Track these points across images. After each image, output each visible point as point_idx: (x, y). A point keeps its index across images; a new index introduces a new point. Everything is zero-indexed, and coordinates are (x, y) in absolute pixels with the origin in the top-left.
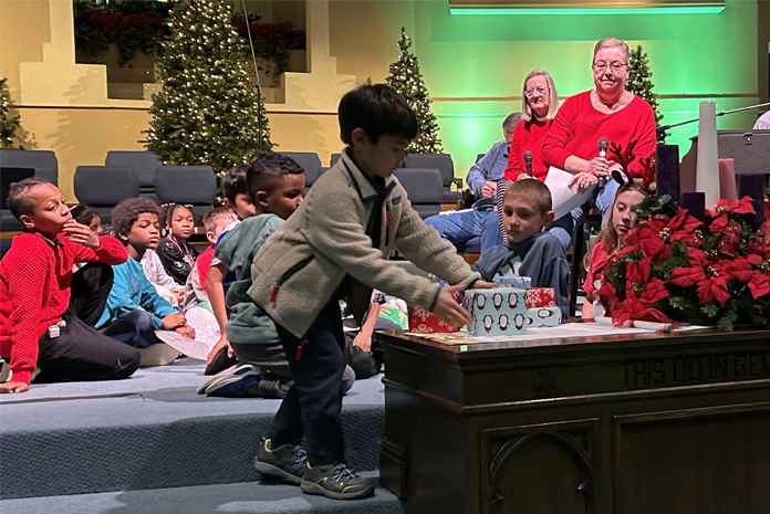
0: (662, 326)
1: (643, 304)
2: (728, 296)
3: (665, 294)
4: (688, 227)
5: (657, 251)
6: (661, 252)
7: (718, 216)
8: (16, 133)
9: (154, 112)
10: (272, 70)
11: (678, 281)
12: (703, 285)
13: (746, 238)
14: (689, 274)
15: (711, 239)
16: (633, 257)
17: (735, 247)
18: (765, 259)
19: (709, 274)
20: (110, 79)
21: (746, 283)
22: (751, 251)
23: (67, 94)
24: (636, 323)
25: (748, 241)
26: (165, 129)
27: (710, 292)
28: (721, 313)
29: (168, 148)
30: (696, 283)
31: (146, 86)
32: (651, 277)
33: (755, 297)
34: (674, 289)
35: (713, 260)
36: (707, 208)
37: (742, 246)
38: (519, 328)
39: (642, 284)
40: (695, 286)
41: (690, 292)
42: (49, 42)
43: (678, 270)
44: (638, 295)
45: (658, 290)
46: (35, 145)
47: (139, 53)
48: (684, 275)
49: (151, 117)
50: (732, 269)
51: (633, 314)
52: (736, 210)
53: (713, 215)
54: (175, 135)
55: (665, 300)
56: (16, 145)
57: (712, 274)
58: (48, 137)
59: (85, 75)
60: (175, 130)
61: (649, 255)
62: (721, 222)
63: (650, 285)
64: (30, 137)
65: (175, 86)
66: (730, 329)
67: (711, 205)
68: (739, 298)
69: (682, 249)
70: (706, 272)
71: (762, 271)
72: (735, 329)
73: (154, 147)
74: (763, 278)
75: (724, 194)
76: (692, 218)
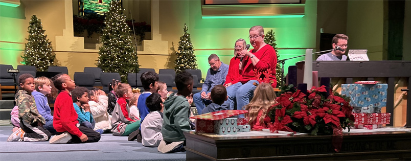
0: (290, 133)
1: (282, 125)
2: (315, 122)
3: (291, 121)
4: (300, 96)
6: (289, 105)
7: (312, 93)
8: (54, 60)
9: (100, 54)
10: (139, 39)
11: (296, 116)
12: (305, 119)
13: (323, 101)
14: (301, 114)
15: (309, 101)
16: (279, 107)
17: (318, 104)
18: (330, 109)
19: (308, 114)
20: (85, 42)
21: (322, 118)
22: (325, 106)
23: (71, 47)
24: (279, 131)
26: (103, 59)
27: (309, 121)
28: (313, 129)
29: (104, 66)
30: (303, 117)
31: (97, 45)
32: (285, 114)
33: (326, 123)
34: (294, 119)
35: (310, 109)
36: (308, 89)
37: (321, 104)
38: (234, 132)
39: (281, 117)
40: (303, 119)
41: (300, 121)
42: (65, 29)
43: (296, 112)
44: (280, 121)
45: (288, 119)
46: (60, 64)
47: (94, 33)
48: (298, 114)
49: (99, 56)
50: (317, 112)
51: (278, 128)
52: (319, 91)
53: (310, 92)
54: (107, 62)
55: (291, 123)
56: (54, 65)
57: (309, 114)
58: (65, 62)
59: (76, 40)
60: (107, 60)
61: (285, 107)
62: (313, 95)
63: (285, 118)
64: (59, 62)
65: (107, 45)
66: (316, 134)
67: (309, 88)
68: (320, 123)
69: (298, 105)
70: (307, 113)
71: (329, 113)
72: (318, 135)
73: (100, 66)
74: (329, 116)
75: (314, 84)
76: (302, 93)
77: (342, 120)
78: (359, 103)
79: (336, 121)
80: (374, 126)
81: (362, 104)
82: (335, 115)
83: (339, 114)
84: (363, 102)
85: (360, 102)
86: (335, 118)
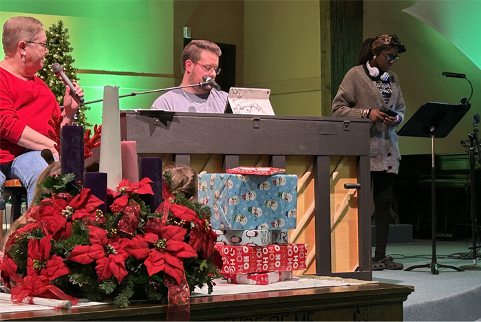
0: (60, 303)
1: (43, 281)
2: (124, 273)
3: (65, 271)
4: (90, 206)
5: (58, 229)
6: (63, 229)
7: (119, 196)
11: (78, 259)
12: (101, 263)
13: (145, 218)
14: (88, 252)
15: (111, 218)
16: (36, 235)
17: (134, 226)
18: (161, 238)
19: (108, 252)
21: (142, 260)
22: (148, 230)
24: (36, 300)
25: (146, 220)
27: (108, 269)
30: (95, 260)
32: (51, 254)
33: (150, 275)
34: (73, 266)
35: (112, 238)
36: (109, 188)
37: (140, 225)
39: (42, 261)
40: (94, 264)
41: (89, 269)
43: (77, 248)
44: (39, 272)
45: (58, 267)
48: (83, 253)
50: (130, 247)
51: (33, 290)
52: (136, 191)
53: (115, 195)
55: (65, 277)
57: (111, 252)
61: (51, 232)
62: (122, 201)
63: (50, 263)
67: (113, 185)
69: (83, 228)
70: (106, 250)
71: (158, 249)
72: (129, 305)
74: (159, 255)
75: (125, 175)
76: (94, 198)
77: (190, 265)
78: (237, 221)
79: (174, 267)
80: (273, 276)
81: (243, 223)
82: (172, 253)
83: (182, 250)
84: (246, 219)
85: (239, 217)
86: (173, 260)
